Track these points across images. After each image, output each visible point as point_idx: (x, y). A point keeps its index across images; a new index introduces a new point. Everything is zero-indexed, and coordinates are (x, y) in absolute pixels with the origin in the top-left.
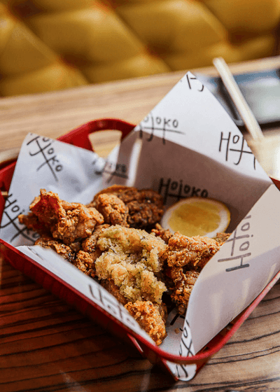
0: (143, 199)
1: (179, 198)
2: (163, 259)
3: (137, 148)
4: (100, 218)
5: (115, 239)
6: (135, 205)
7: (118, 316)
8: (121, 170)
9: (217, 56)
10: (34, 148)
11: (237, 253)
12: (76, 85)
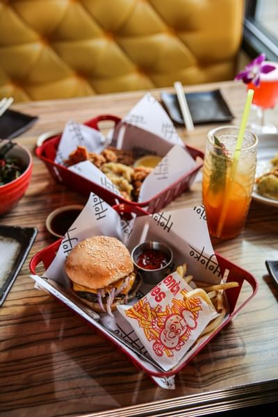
0: (125, 154)
1: (143, 155)
2: (132, 177)
3: (122, 131)
4: (104, 160)
5: (111, 169)
6: (120, 157)
7: (112, 191)
8: (114, 142)
9: (177, 80)
10: (71, 127)
11: (162, 171)
12: (86, 95)
